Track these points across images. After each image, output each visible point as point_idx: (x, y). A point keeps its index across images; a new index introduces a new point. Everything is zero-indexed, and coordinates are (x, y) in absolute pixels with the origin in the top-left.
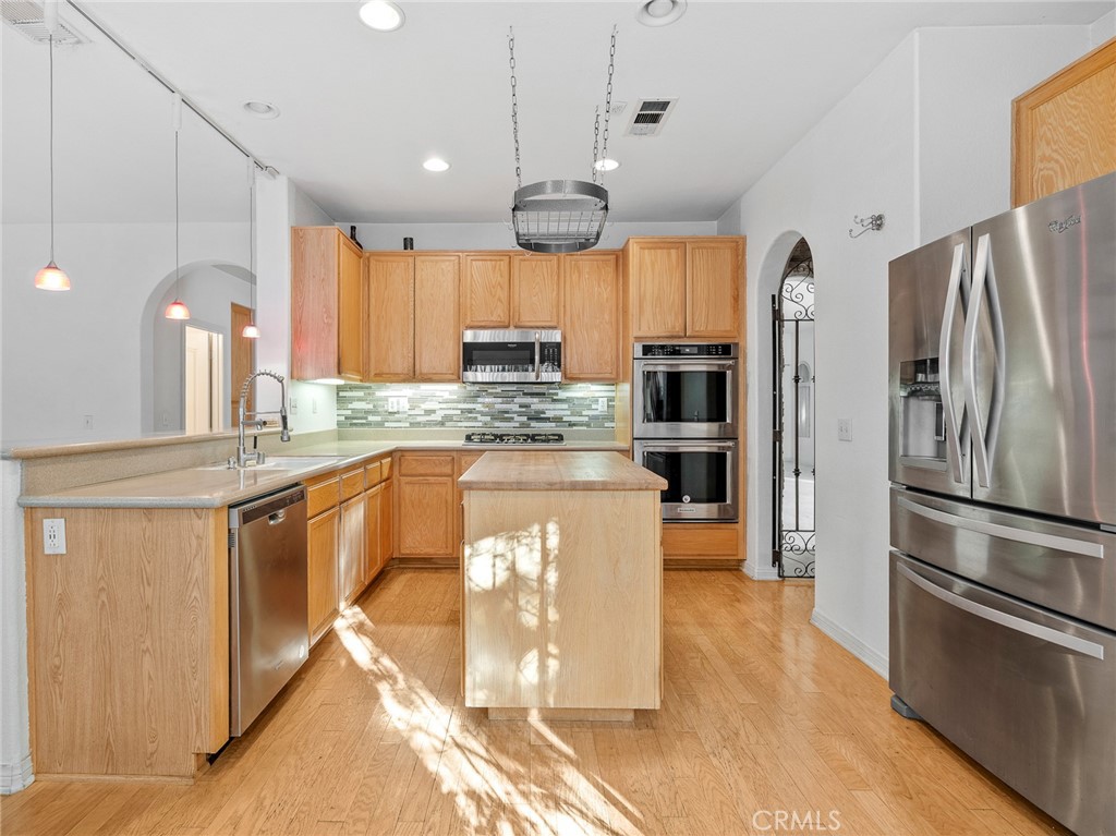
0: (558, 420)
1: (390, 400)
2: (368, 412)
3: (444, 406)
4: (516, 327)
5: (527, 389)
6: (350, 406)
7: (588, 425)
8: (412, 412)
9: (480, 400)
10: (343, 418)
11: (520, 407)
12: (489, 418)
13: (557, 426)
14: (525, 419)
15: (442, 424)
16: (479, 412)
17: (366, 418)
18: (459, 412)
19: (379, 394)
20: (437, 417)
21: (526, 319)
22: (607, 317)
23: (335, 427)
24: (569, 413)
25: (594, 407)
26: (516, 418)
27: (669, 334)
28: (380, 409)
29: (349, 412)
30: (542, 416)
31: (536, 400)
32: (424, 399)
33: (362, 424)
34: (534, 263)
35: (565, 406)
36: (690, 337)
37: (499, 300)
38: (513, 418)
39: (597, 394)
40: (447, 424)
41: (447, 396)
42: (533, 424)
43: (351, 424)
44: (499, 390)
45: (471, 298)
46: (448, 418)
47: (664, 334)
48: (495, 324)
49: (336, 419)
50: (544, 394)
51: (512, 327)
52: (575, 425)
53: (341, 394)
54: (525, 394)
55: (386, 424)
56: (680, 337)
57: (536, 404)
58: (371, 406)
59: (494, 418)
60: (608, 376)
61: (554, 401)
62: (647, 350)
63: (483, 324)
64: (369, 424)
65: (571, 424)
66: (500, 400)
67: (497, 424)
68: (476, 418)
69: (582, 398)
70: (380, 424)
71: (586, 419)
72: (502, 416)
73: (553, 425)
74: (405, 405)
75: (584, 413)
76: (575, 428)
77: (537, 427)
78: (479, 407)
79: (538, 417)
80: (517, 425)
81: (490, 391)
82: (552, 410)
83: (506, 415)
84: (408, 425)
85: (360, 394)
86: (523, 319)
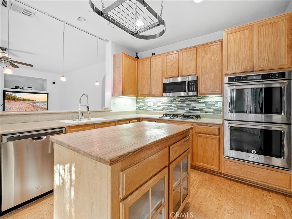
0: (201, 110)
1: (149, 102)
2: (143, 106)
3: (163, 104)
4: (181, 76)
5: (189, 98)
6: (139, 104)
7: (213, 112)
8: (154, 106)
9: (174, 102)
10: (138, 108)
11: (187, 105)
12: (176, 109)
13: (200, 112)
14: (188, 109)
15: (162, 110)
16: (173, 107)
17: (143, 108)
18: (167, 106)
19: (146, 101)
20: (161, 108)
21: (184, 73)
22: (217, 68)
23: (136, 110)
24: (205, 107)
25: (216, 105)
26: (186, 109)
27: (243, 71)
28: (146, 105)
29: (139, 106)
30: (195, 108)
31: (192, 103)
32: (157, 102)
33: (142, 109)
34: (187, 52)
35: (204, 105)
36: (257, 71)
37: (175, 67)
38: (184, 109)
39: (218, 100)
40: (164, 110)
41: (164, 101)
42: (191, 111)
43: (140, 109)
44: (180, 99)
45: (166, 68)
46: (164, 108)
47: (241, 71)
48: (174, 76)
49: (136, 108)
50: (196, 100)
51: (179, 76)
52: (208, 112)
53: (138, 101)
54: (189, 101)
55: (148, 110)
56: (250, 72)
57: (193, 104)
58: (144, 104)
59: (178, 109)
60: (217, 92)
61: (200, 103)
62: (231, 80)
63: (170, 77)
64: (143, 109)
65: (206, 112)
66: (180, 103)
67: (179, 111)
68: (172, 108)
69: (211, 102)
70: (146, 110)
71: (213, 110)
72: (181, 108)
73: (199, 112)
74: (152, 104)
75: (212, 108)
76: (208, 113)
77: (193, 113)
78: (173, 105)
79: (193, 109)
80: (186, 111)
81: (177, 99)
82: (198, 106)
83: (182, 108)
84: (153, 110)
85: (141, 101)
86: (183, 73)
